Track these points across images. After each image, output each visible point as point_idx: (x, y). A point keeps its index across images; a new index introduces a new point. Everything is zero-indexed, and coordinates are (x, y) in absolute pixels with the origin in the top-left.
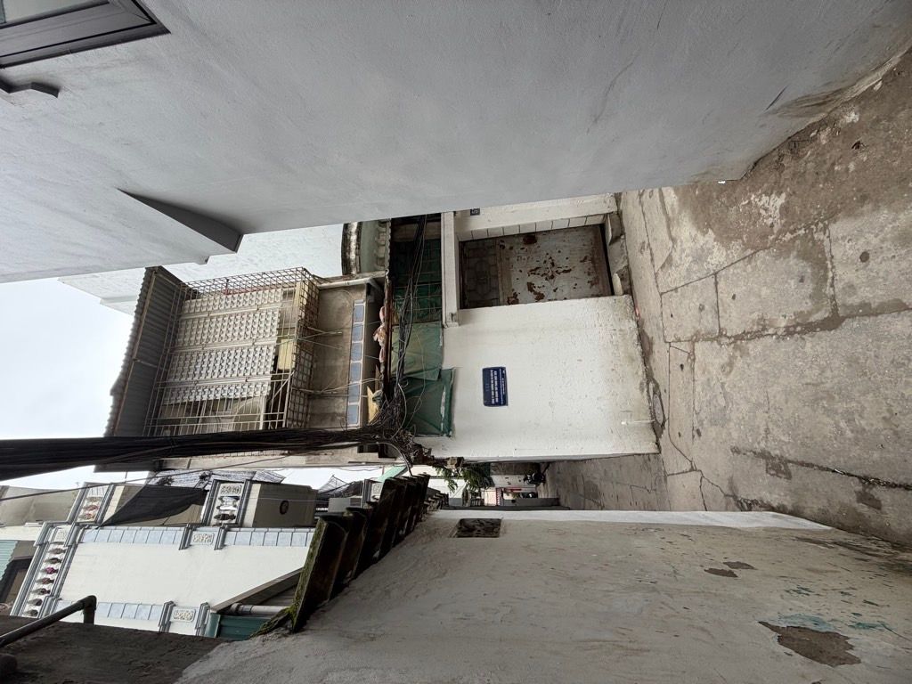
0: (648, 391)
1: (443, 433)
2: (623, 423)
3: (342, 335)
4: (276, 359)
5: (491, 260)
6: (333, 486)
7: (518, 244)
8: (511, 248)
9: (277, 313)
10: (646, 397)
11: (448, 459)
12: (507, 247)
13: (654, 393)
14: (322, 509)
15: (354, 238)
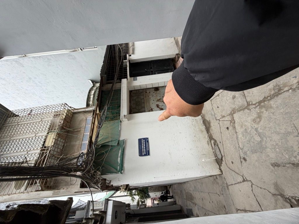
0: (211, 145)
1: (119, 171)
2: (203, 160)
3: (80, 131)
4: (44, 142)
5: (142, 97)
6: (79, 204)
7: (152, 91)
8: (150, 93)
9: (50, 121)
10: (211, 148)
11: (121, 186)
12: (148, 92)
13: (215, 145)
14: (72, 217)
15: (92, 96)
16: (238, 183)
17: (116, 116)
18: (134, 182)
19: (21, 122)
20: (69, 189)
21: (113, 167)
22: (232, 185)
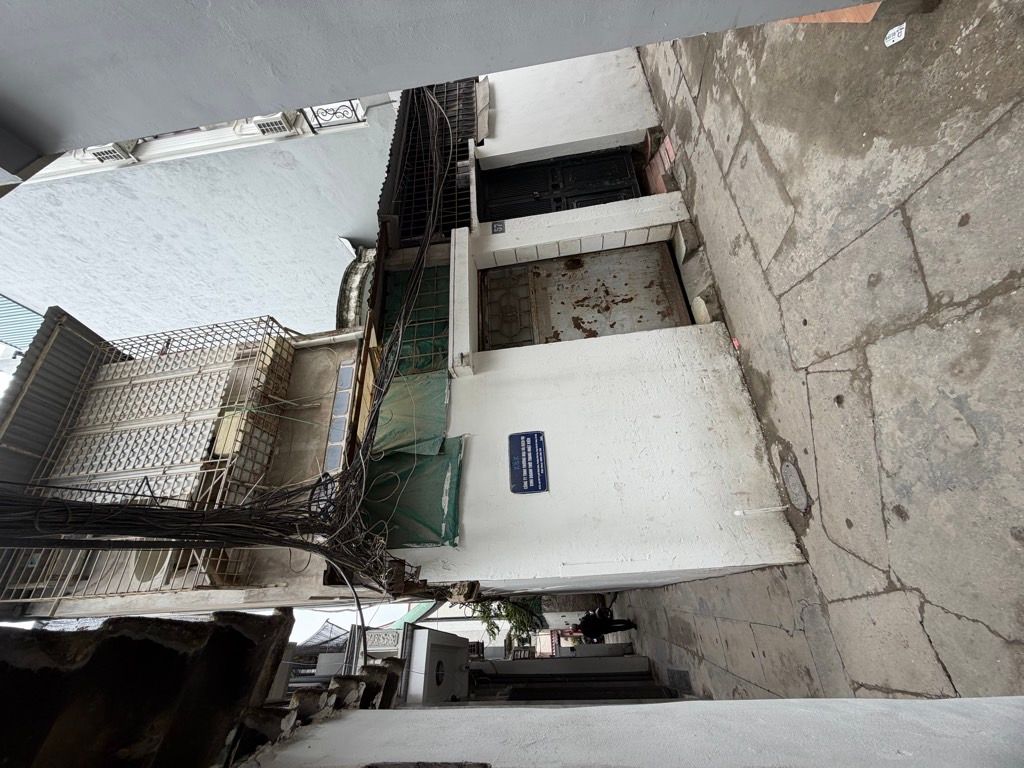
0: (770, 460)
1: (445, 539)
2: (737, 513)
3: (319, 407)
4: (212, 441)
5: (522, 292)
6: (327, 635)
7: (558, 269)
8: (549, 276)
9: (224, 376)
10: (768, 470)
11: (454, 586)
12: (544, 273)
13: (783, 460)
14: (308, 671)
15: (354, 294)
16: (868, 595)
17: (433, 357)
18: (494, 575)
19: (139, 377)
20: (293, 588)
21: (425, 525)
22: (843, 600)
